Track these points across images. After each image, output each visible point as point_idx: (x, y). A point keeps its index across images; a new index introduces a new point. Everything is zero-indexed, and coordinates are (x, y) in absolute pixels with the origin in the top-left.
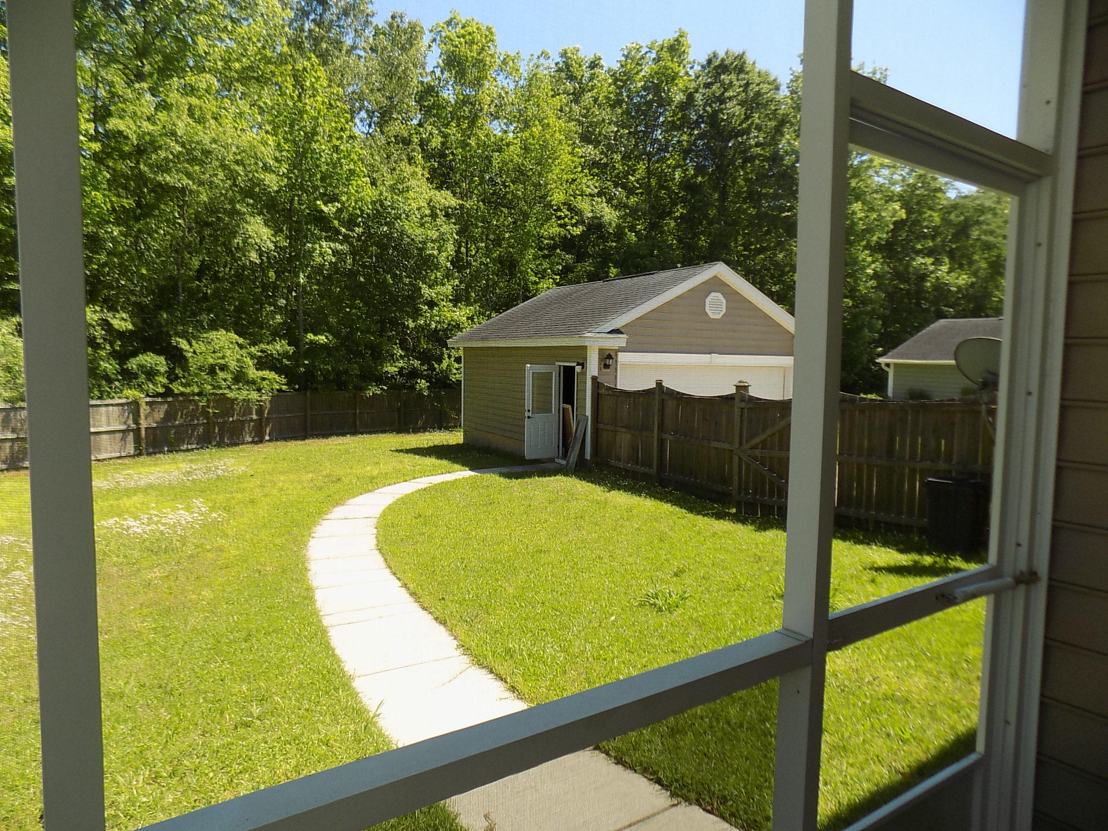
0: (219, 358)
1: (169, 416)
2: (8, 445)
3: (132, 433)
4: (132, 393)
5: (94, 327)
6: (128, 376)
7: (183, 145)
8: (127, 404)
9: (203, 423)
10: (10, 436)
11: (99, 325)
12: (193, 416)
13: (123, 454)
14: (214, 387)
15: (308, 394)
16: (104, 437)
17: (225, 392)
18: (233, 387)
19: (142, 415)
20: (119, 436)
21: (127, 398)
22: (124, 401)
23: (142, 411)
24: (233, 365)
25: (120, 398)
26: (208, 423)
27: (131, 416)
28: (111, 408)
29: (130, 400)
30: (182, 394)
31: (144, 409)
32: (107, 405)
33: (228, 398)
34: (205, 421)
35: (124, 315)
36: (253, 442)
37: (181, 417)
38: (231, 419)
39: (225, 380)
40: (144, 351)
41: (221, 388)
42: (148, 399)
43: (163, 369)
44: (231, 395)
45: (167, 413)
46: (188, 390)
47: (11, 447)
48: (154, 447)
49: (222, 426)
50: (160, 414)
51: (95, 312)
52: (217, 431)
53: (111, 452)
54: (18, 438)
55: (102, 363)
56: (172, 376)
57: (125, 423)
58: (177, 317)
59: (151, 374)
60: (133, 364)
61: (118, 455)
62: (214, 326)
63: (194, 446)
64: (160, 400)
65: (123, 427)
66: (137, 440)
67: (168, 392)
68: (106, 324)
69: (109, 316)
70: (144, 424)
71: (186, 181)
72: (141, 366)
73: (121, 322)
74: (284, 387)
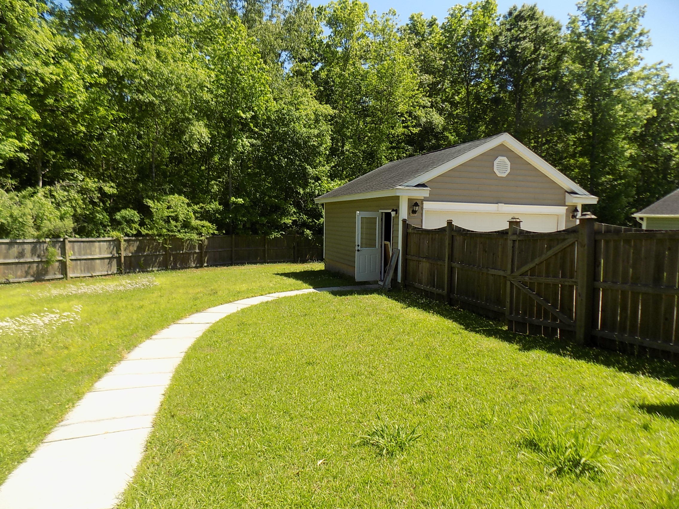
0: (172, 212)
1: (140, 249)
2: (35, 265)
3: (115, 260)
4: (115, 234)
5: (93, 192)
6: (115, 224)
7: (151, 75)
8: (113, 241)
9: (163, 254)
10: (36, 260)
11: (96, 191)
12: (156, 249)
13: (110, 273)
14: (168, 230)
15: (233, 237)
16: (98, 261)
17: (176, 234)
18: (181, 231)
19: (122, 248)
20: (107, 261)
21: (112, 237)
22: (110, 239)
23: (122, 245)
24: (181, 217)
25: (109, 237)
26: (166, 254)
27: (115, 249)
28: (102, 243)
29: (114, 238)
30: (147, 235)
31: (123, 244)
32: (99, 241)
33: (178, 238)
35: (112, 184)
36: (196, 267)
37: (148, 250)
38: (181, 252)
39: (176, 226)
40: (125, 208)
41: (174, 232)
42: (127, 238)
43: (136, 219)
44: (180, 236)
45: (138, 247)
46: (150, 232)
47: (37, 267)
48: (130, 269)
49: (175, 256)
50: (134, 248)
51: (94, 182)
52: (172, 259)
53: (102, 271)
54: (41, 261)
55: (97, 215)
56: (142, 224)
57: (111, 253)
58: (149, 186)
59: (129, 222)
60: (118, 216)
61: (106, 273)
62: (172, 192)
63: (156, 269)
64: (134, 238)
65: (110, 256)
66: (119, 264)
67: (139, 234)
68: (100, 190)
69: (102, 184)
70: (123, 254)
71: (152, 98)
72: (123, 217)
73: (110, 188)
74: (216, 232)
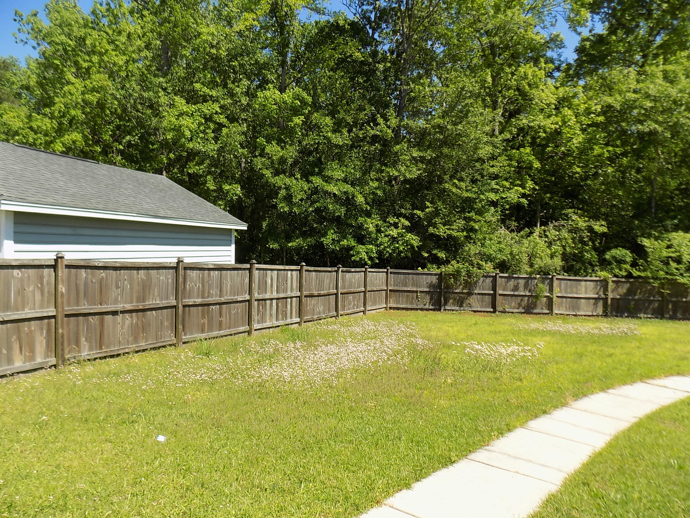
0: (673, 252)
1: (630, 292)
2: (526, 298)
3: (601, 301)
4: (603, 274)
5: (583, 231)
6: (604, 264)
7: (655, 101)
8: (601, 281)
9: (658, 300)
10: (528, 294)
11: (586, 230)
12: (651, 293)
13: (594, 314)
14: (667, 273)
16: (583, 301)
17: (677, 277)
18: (685, 275)
19: (609, 290)
20: (592, 301)
21: (600, 277)
22: (597, 279)
23: (609, 287)
24: (686, 258)
25: (596, 276)
26: (662, 300)
27: (602, 289)
28: (588, 283)
29: (602, 279)
30: (639, 277)
31: (611, 286)
32: (586, 281)
33: (680, 283)
34: (660, 299)
35: (603, 223)
37: (640, 293)
38: (684, 300)
39: (677, 269)
40: (616, 247)
41: (675, 275)
42: (615, 279)
43: (628, 259)
44: (681, 280)
45: (629, 290)
46: (643, 274)
47: (528, 300)
48: (617, 312)
49: (675, 304)
50: (623, 289)
51: (585, 221)
52: (670, 307)
53: (586, 311)
54: (531, 295)
55: (585, 254)
56: (634, 264)
57: (597, 294)
58: (646, 223)
59: (620, 262)
60: (608, 256)
61: (590, 314)
62: (676, 228)
63: (649, 316)
64: (623, 280)
65: (596, 296)
66: (605, 306)
67: (630, 276)
68: (590, 229)
69: (592, 223)
70: (610, 296)
71: (654, 126)
72: (614, 257)
73: (600, 227)
